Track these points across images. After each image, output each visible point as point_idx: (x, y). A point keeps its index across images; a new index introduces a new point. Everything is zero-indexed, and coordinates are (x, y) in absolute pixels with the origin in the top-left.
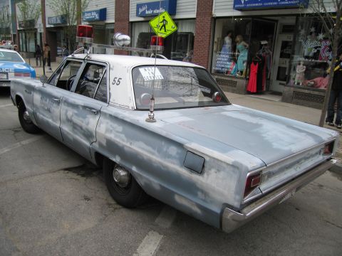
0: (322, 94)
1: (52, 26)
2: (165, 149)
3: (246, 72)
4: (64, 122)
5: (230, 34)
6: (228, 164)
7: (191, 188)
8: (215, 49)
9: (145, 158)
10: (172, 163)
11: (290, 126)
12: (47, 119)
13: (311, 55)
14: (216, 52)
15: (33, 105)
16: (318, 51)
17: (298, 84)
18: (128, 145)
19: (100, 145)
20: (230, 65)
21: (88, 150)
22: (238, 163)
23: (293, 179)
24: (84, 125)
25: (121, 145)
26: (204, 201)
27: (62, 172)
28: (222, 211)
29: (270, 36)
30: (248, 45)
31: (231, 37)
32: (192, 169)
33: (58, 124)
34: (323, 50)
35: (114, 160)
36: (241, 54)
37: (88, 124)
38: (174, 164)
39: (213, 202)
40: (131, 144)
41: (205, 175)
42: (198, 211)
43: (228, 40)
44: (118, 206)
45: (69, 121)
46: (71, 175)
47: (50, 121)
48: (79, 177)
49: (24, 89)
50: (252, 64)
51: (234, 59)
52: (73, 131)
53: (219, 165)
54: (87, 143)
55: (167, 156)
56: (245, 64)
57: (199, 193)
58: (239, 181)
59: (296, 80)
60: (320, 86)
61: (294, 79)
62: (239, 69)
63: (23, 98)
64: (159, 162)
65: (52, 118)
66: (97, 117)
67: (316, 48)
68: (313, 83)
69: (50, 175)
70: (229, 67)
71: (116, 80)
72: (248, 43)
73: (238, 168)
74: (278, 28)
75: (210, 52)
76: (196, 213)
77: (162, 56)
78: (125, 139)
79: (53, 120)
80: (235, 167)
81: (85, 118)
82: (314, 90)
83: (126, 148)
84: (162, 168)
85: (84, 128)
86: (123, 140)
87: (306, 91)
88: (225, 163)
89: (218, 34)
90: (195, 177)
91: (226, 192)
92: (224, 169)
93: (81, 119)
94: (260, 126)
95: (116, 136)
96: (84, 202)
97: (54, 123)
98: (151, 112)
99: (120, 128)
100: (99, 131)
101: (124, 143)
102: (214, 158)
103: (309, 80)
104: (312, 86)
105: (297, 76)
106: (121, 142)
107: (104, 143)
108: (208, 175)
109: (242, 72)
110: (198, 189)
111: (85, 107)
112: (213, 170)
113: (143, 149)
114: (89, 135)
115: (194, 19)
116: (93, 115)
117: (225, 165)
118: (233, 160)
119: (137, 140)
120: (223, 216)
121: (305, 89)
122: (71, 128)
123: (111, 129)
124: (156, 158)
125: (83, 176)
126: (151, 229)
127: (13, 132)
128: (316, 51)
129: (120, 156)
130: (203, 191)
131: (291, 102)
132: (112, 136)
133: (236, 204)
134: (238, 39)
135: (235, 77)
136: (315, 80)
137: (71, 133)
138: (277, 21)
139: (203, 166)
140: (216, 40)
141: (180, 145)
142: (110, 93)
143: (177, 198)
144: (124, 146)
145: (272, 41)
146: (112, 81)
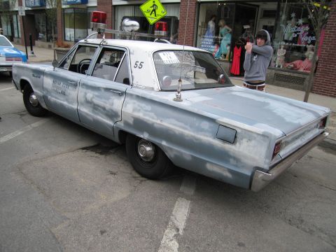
0: (301, 76)
1: (30, 9)
2: (197, 124)
3: (230, 55)
4: (82, 104)
5: (213, 19)
6: (258, 134)
7: (223, 156)
8: (199, 33)
9: (177, 133)
10: (205, 135)
11: (290, 104)
12: (62, 102)
13: (291, 39)
14: (200, 36)
15: (43, 88)
16: (298, 35)
17: (279, 66)
18: (159, 122)
19: (126, 123)
20: (214, 49)
21: (111, 129)
22: (267, 132)
23: (293, 153)
24: (108, 106)
25: (150, 123)
26: (236, 166)
27: (80, 151)
28: (253, 174)
29: (251, 21)
30: (231, 30)
31: (214, 21)
32: (225, 140)
33: (75, 106)
34: (303, 35)
35: (142, 136)
36: (225, 38)
37: (112, 104)
38: (207, 136)
39: (244, 166)
40: (161, 121)
41: (238, 144)
42: (229, 175)
43: (211, 24)
44: (144, 179)
45: (89, 103)
46: (89, 153)
47: (65, 103)
48: (98, 155)
49: (31, 74)
50: (236, 48)
51: (217, 43)
52: (93, 112)
53: (250, 135)
54: (110, 123)
55: (200, 130)
56: (229, 48)
57: (232, 160)
58: (269, 148)
59: (277, 63)
60: (298, 69)
61: (275, 62)
62: (223, 52)
63: (30, 82)
64: (192, 136)
65: (67, 100)
66: (123, 98)
67: (295, 33)
68: (292, 66)
69: (70, 154)
70: (213, 50)
71: (138, 64)
72: (231, 27)
73: (268, 137)
74: (260, 14)
75: (195, 36)
76: (226, 177)
77: (166, 41)
78: (155, 117)
79: (69, 103)
80: (265, 136)
81: (108, 99)
82: (294, 73)
83: (155, 125)
84: (195, 141)
85: (107, 108)
86: (153, 118)
87: (287, 73)
88: (255, 133)
89: (202, 19)
90: (227, 146)
91: (257, 157)
92: (255, 138)
93: (104, 100)
94: (268, 104)
95: (144, 115)
96: (111, 177)
97: (70, 105)
98: (179, 92)
99: (148, 107)
100: (126, 111)
101: (154, 121)
102: (245, 130)
103: (288, 62)
104: (292, 69)
105: (278, 59)
106: (151, 119)
107: (131, 121)
108: (240, 144)
109: (225, 55)
110: (230, 156)
111: (107, 90)
112: (245, 140)
113: (175, 125)
114: (113, 115)
115: (179, 3)
116: (118, 97)
117: (255, 136)
118: (263, 130)
119: (169, 117)
120: (254, 177)
121: (286, 71)
122: (91, 109)
123: (139, 108)
124: (188, 132)
125: (101, 154)
126: (179, 196)
127: (19, 116)
128: (296, 35)
129: (148, 132)
130: (235, 158)
131: (272, 84)
132: (140, 115)
133: (266, 167)
134: (221, 23)
135: (219, 60)
136: (294, 62)
137: (91, 113)
138: (258, 6)
139: (236, 137)
140: (200, 24)
141: (212, 120)
142: (132, 76)
143: (209, 166)
144: (153, 124)
145: (253, 25)
146: (133, 64)
